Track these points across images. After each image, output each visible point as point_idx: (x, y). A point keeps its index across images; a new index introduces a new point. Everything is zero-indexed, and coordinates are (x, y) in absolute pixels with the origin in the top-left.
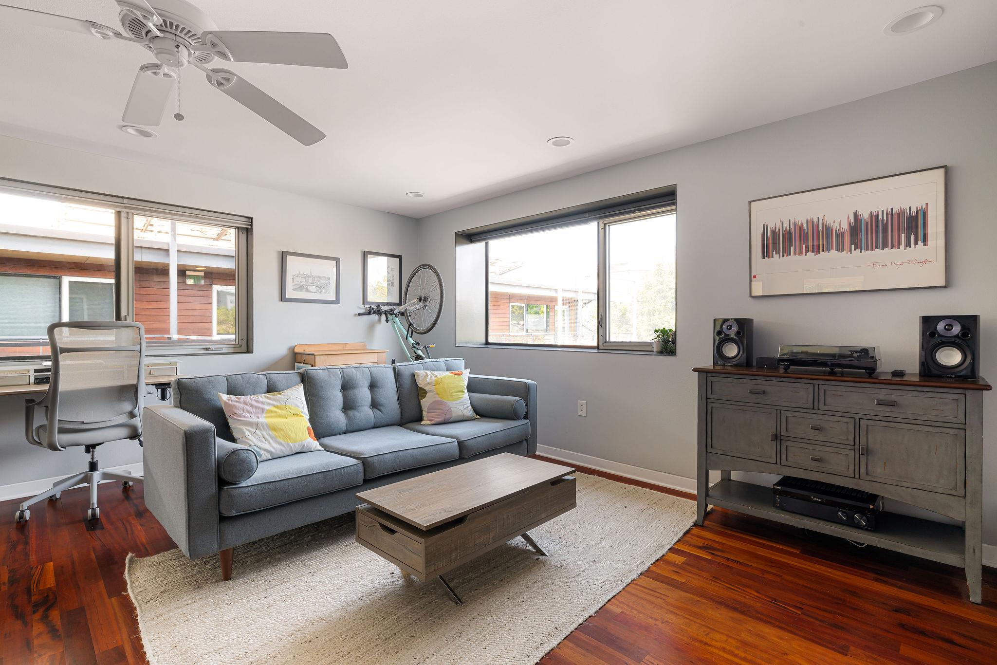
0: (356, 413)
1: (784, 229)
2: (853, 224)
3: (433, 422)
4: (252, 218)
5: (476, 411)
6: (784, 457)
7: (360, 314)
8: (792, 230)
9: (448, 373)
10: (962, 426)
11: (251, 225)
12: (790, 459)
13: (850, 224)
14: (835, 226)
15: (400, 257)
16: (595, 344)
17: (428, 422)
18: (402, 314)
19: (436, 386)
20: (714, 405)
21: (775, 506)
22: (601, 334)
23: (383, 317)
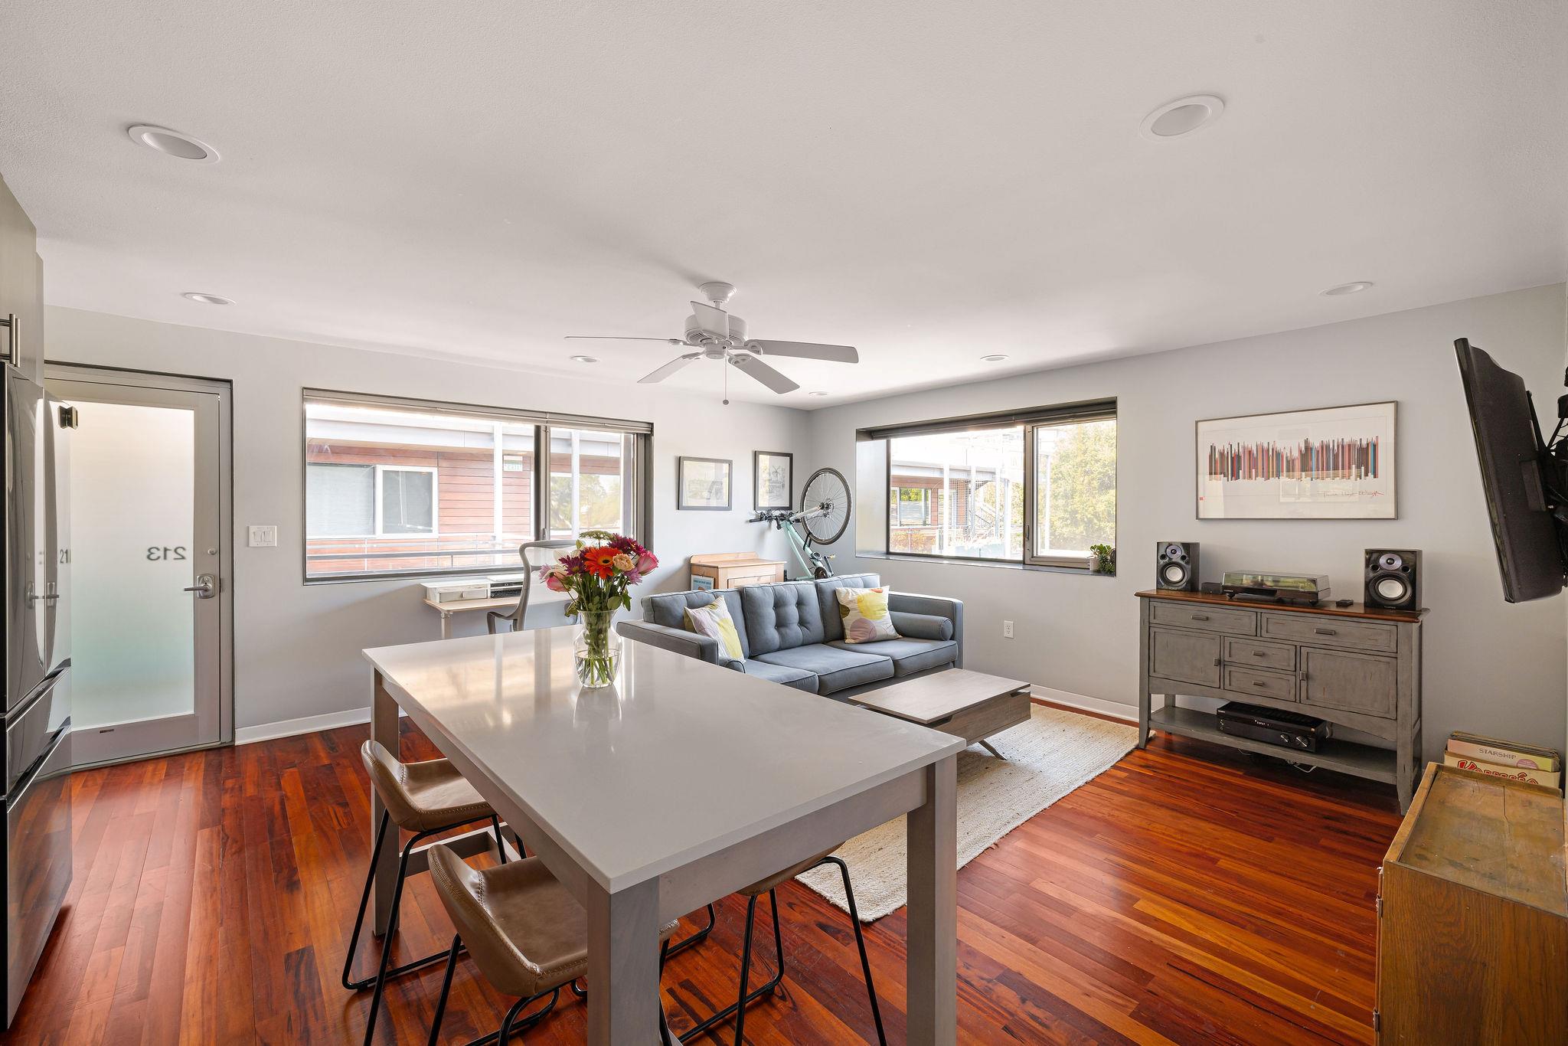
0: (788, 631)
1: (1233, 452)
2: (1303, 452)
3: (857, 641)
4: (652, 424)
5: (898, 630)
6: (1227, 682)
7: (751, 521)
8: (1241, 454)
9: (867, 591)
10: (1393, 655)
11: (652, 431)
12: (1232, 683)
13: (1301, 451)
14: (1286, 453)
15: (790, 456)
16: (1021, 559)
17: (853, 641)
18: (798, 521)
19: (859, 604)
20: (1156, 630)
21: (1219, 730)
22: (1027, 547)
23: (774, 523)
